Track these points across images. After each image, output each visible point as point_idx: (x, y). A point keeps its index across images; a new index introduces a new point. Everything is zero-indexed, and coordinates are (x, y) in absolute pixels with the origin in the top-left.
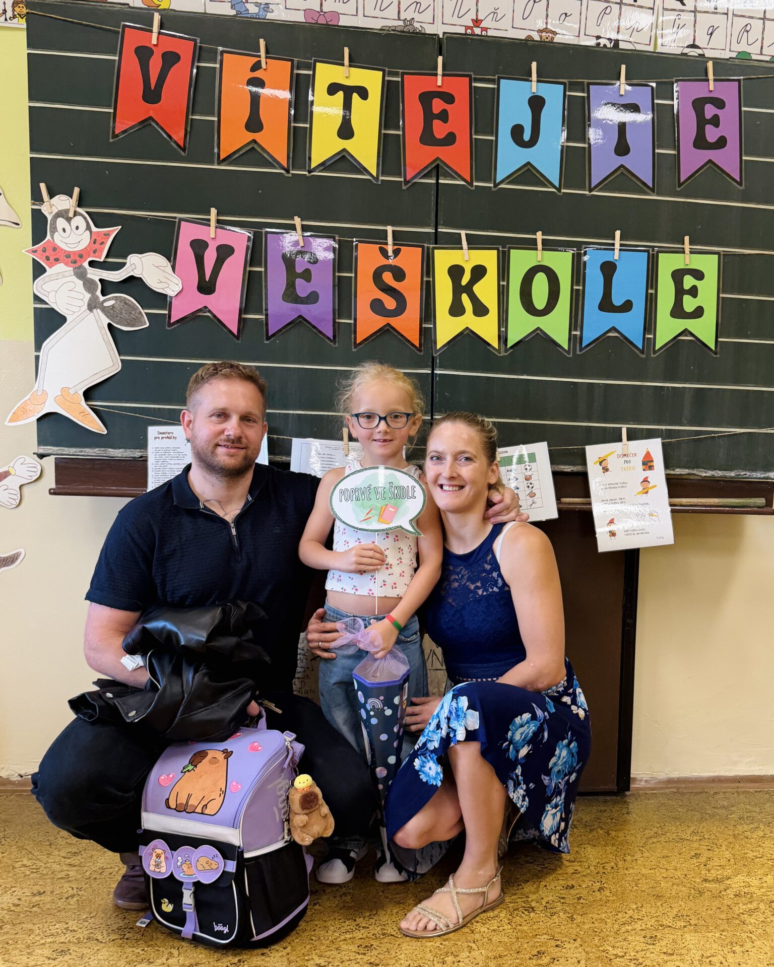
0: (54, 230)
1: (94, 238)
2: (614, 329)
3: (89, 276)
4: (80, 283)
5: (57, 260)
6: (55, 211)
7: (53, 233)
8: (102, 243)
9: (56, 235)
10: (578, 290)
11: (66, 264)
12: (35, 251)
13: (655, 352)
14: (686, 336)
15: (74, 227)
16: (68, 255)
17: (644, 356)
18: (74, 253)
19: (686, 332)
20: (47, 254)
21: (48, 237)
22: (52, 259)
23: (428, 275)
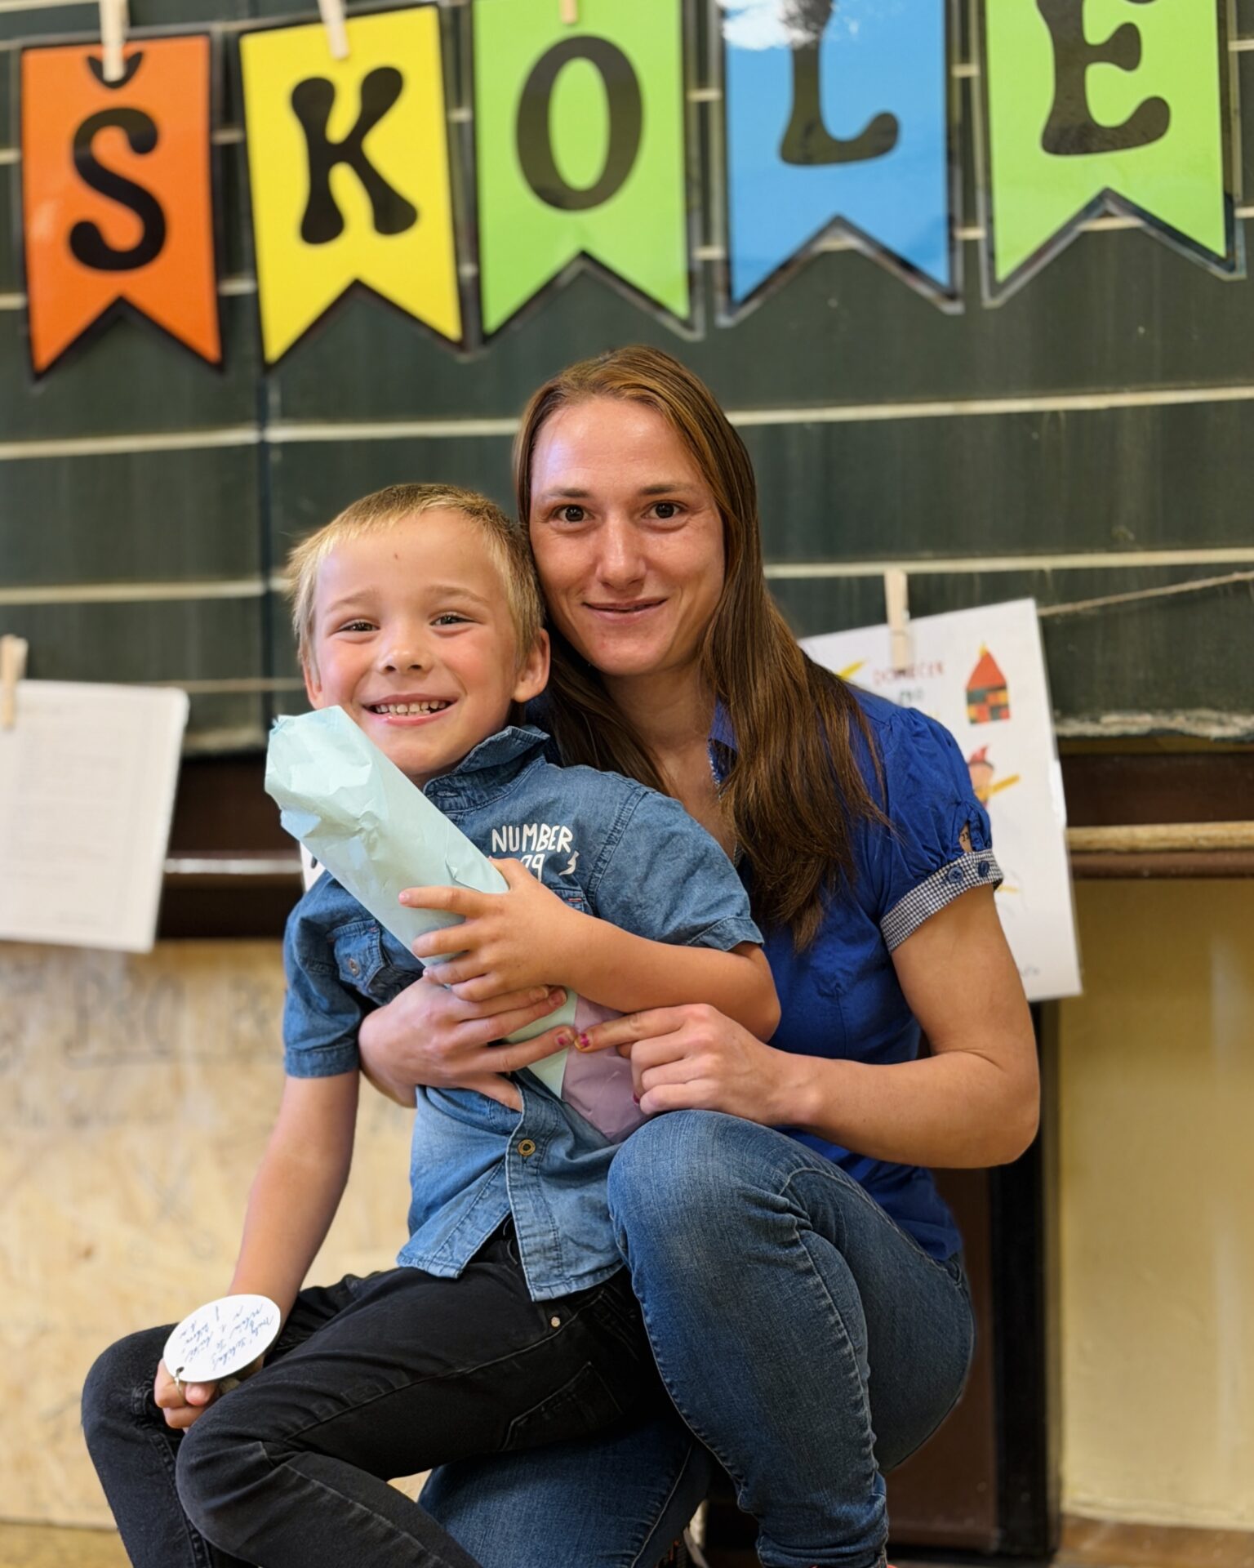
2: (839, 223)
10: (704, 107)
13: (996, 288)
14: (1107, 215)
17: (954, 308)
19: (1103, 202)
23: (228, 122)
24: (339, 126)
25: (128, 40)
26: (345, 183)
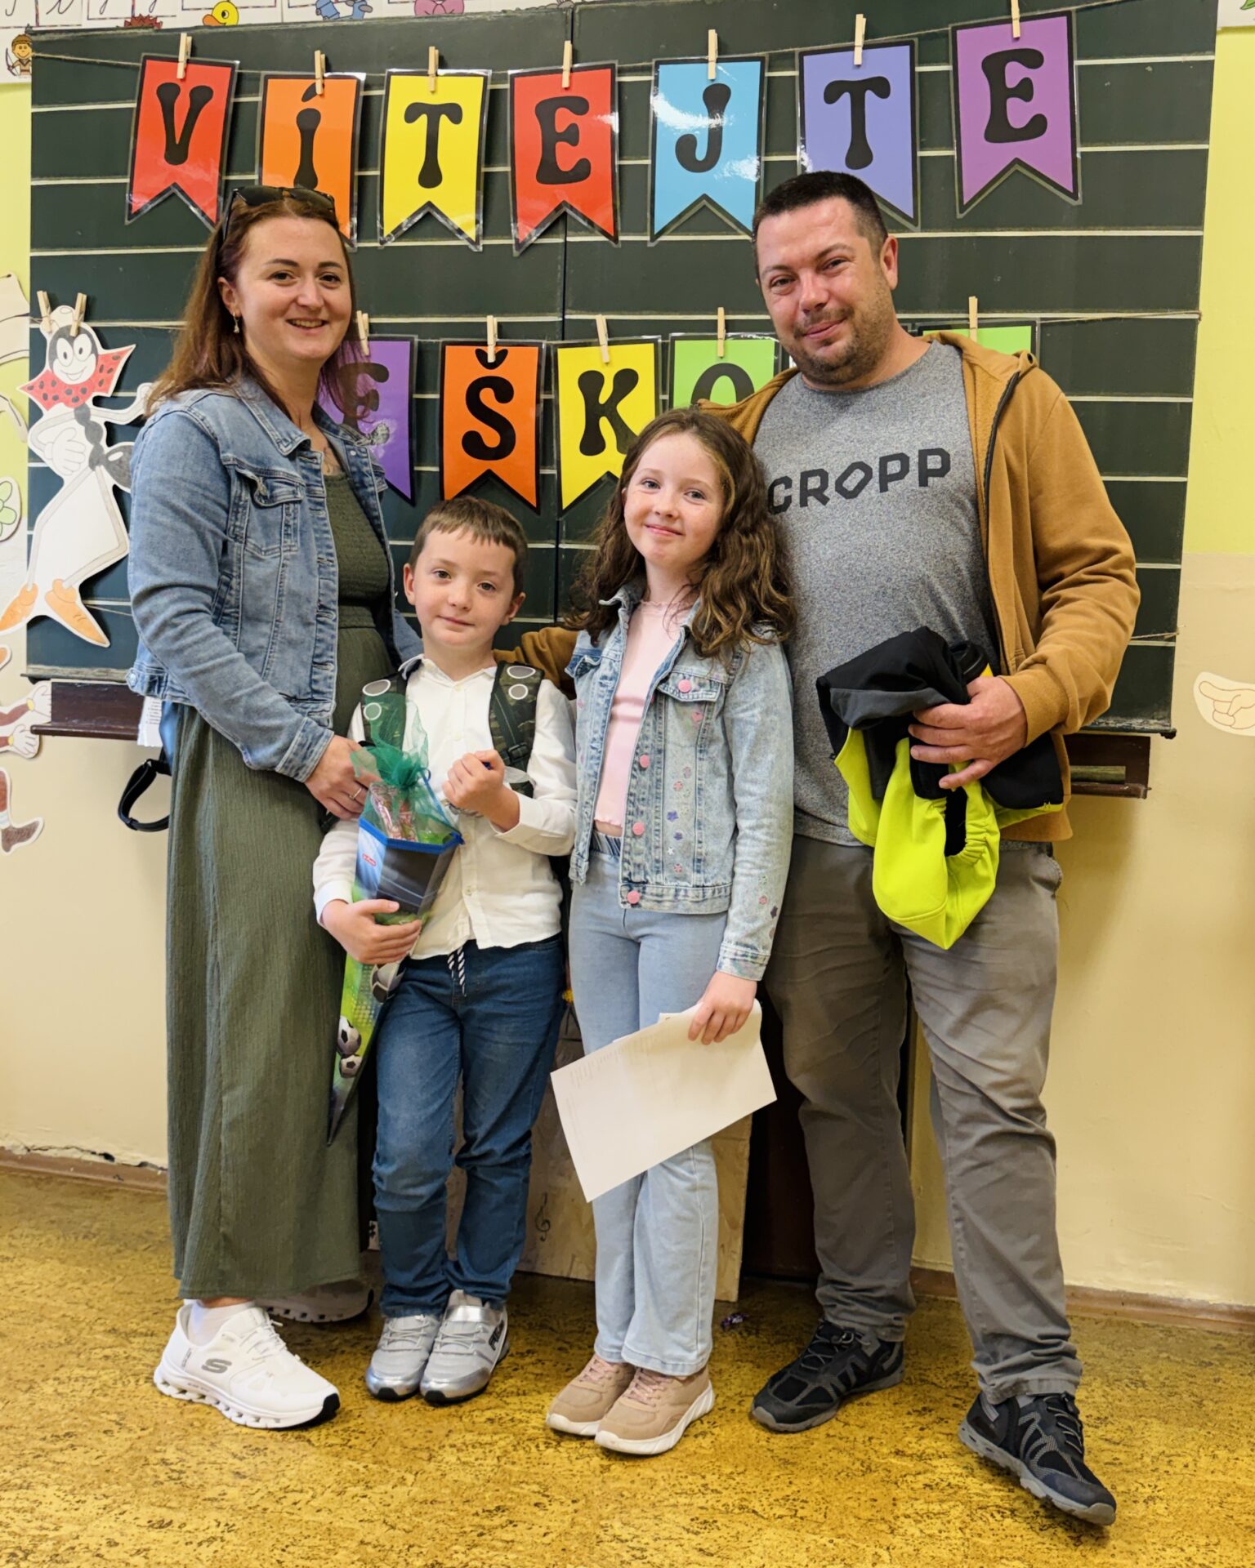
0: (54, 355)
1: (100, 363)
3: (93, 419)
4: (82, 429)
5: (56, 399)
6: (55, 329)
7: (52, 360)
8: (111, 371)
9: (56, 362)
11: (67, 404)
12: (31, 388)
15: (77, 351)
16: (69, 390)
18: (76, 387)
20: (44, 391)
21: (47, 367)
22: (50, 398)
23: (548, 389)
24: (604, 396)
25: (497, 344)
26: (605, 425)
